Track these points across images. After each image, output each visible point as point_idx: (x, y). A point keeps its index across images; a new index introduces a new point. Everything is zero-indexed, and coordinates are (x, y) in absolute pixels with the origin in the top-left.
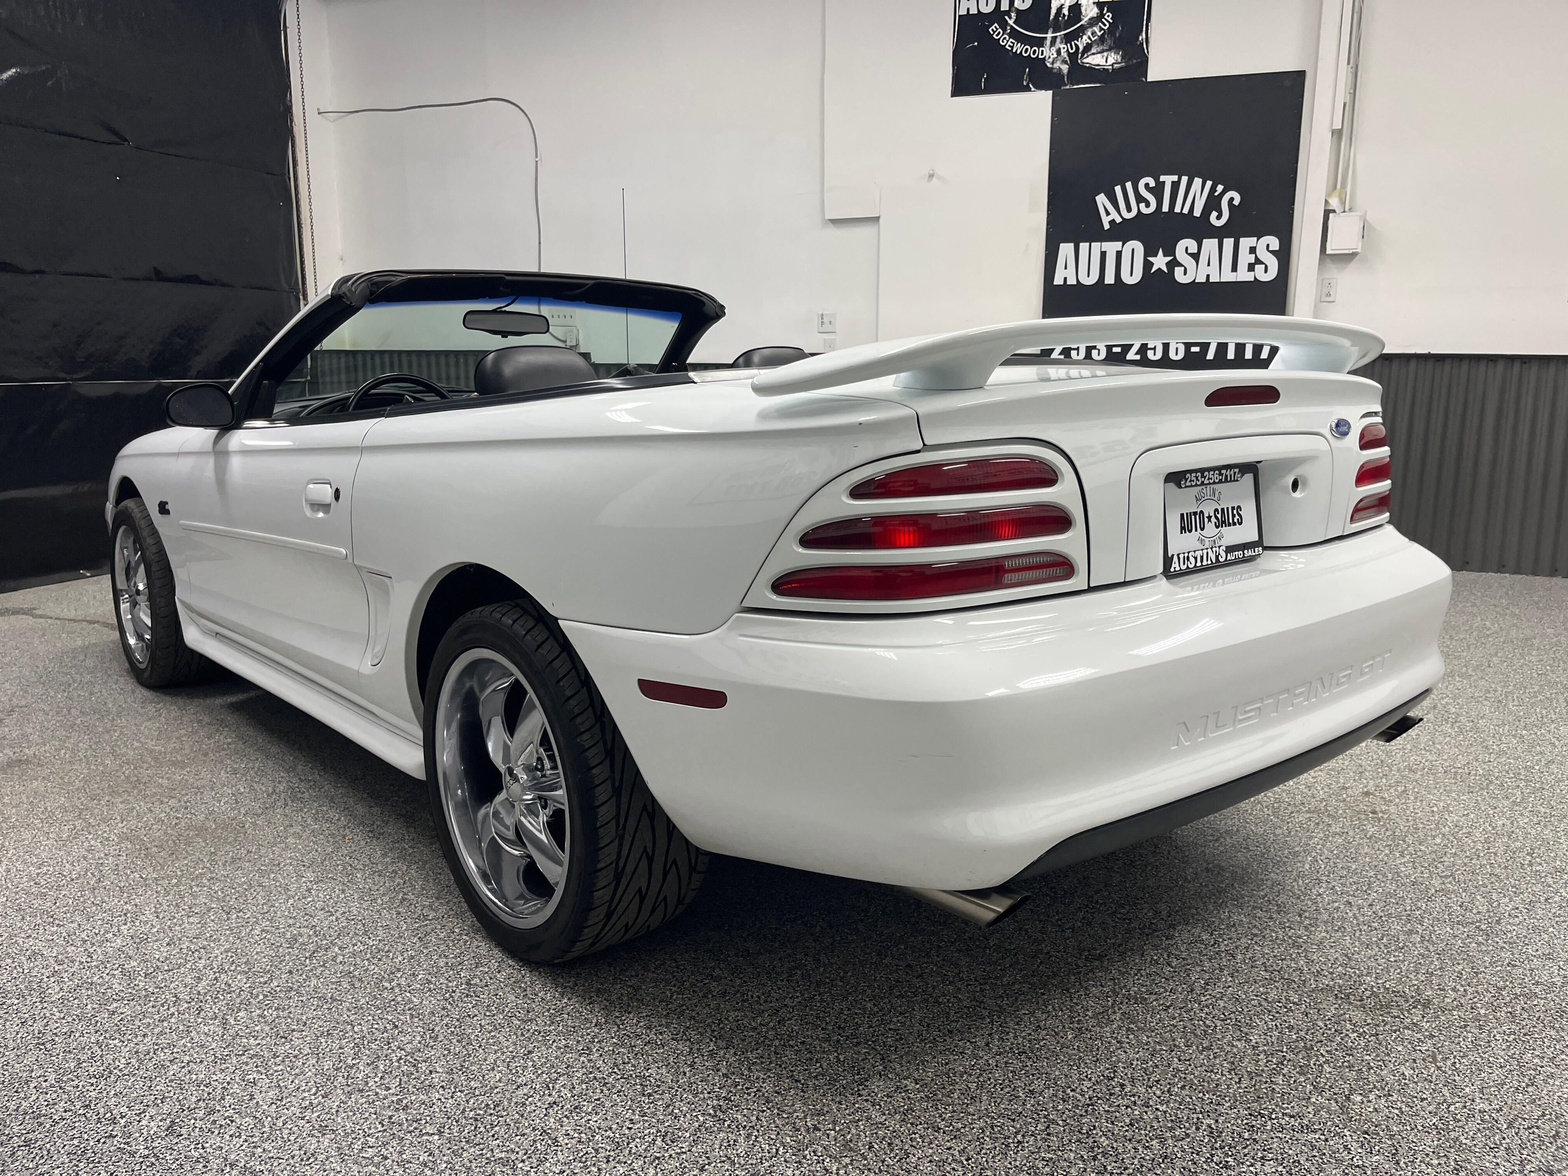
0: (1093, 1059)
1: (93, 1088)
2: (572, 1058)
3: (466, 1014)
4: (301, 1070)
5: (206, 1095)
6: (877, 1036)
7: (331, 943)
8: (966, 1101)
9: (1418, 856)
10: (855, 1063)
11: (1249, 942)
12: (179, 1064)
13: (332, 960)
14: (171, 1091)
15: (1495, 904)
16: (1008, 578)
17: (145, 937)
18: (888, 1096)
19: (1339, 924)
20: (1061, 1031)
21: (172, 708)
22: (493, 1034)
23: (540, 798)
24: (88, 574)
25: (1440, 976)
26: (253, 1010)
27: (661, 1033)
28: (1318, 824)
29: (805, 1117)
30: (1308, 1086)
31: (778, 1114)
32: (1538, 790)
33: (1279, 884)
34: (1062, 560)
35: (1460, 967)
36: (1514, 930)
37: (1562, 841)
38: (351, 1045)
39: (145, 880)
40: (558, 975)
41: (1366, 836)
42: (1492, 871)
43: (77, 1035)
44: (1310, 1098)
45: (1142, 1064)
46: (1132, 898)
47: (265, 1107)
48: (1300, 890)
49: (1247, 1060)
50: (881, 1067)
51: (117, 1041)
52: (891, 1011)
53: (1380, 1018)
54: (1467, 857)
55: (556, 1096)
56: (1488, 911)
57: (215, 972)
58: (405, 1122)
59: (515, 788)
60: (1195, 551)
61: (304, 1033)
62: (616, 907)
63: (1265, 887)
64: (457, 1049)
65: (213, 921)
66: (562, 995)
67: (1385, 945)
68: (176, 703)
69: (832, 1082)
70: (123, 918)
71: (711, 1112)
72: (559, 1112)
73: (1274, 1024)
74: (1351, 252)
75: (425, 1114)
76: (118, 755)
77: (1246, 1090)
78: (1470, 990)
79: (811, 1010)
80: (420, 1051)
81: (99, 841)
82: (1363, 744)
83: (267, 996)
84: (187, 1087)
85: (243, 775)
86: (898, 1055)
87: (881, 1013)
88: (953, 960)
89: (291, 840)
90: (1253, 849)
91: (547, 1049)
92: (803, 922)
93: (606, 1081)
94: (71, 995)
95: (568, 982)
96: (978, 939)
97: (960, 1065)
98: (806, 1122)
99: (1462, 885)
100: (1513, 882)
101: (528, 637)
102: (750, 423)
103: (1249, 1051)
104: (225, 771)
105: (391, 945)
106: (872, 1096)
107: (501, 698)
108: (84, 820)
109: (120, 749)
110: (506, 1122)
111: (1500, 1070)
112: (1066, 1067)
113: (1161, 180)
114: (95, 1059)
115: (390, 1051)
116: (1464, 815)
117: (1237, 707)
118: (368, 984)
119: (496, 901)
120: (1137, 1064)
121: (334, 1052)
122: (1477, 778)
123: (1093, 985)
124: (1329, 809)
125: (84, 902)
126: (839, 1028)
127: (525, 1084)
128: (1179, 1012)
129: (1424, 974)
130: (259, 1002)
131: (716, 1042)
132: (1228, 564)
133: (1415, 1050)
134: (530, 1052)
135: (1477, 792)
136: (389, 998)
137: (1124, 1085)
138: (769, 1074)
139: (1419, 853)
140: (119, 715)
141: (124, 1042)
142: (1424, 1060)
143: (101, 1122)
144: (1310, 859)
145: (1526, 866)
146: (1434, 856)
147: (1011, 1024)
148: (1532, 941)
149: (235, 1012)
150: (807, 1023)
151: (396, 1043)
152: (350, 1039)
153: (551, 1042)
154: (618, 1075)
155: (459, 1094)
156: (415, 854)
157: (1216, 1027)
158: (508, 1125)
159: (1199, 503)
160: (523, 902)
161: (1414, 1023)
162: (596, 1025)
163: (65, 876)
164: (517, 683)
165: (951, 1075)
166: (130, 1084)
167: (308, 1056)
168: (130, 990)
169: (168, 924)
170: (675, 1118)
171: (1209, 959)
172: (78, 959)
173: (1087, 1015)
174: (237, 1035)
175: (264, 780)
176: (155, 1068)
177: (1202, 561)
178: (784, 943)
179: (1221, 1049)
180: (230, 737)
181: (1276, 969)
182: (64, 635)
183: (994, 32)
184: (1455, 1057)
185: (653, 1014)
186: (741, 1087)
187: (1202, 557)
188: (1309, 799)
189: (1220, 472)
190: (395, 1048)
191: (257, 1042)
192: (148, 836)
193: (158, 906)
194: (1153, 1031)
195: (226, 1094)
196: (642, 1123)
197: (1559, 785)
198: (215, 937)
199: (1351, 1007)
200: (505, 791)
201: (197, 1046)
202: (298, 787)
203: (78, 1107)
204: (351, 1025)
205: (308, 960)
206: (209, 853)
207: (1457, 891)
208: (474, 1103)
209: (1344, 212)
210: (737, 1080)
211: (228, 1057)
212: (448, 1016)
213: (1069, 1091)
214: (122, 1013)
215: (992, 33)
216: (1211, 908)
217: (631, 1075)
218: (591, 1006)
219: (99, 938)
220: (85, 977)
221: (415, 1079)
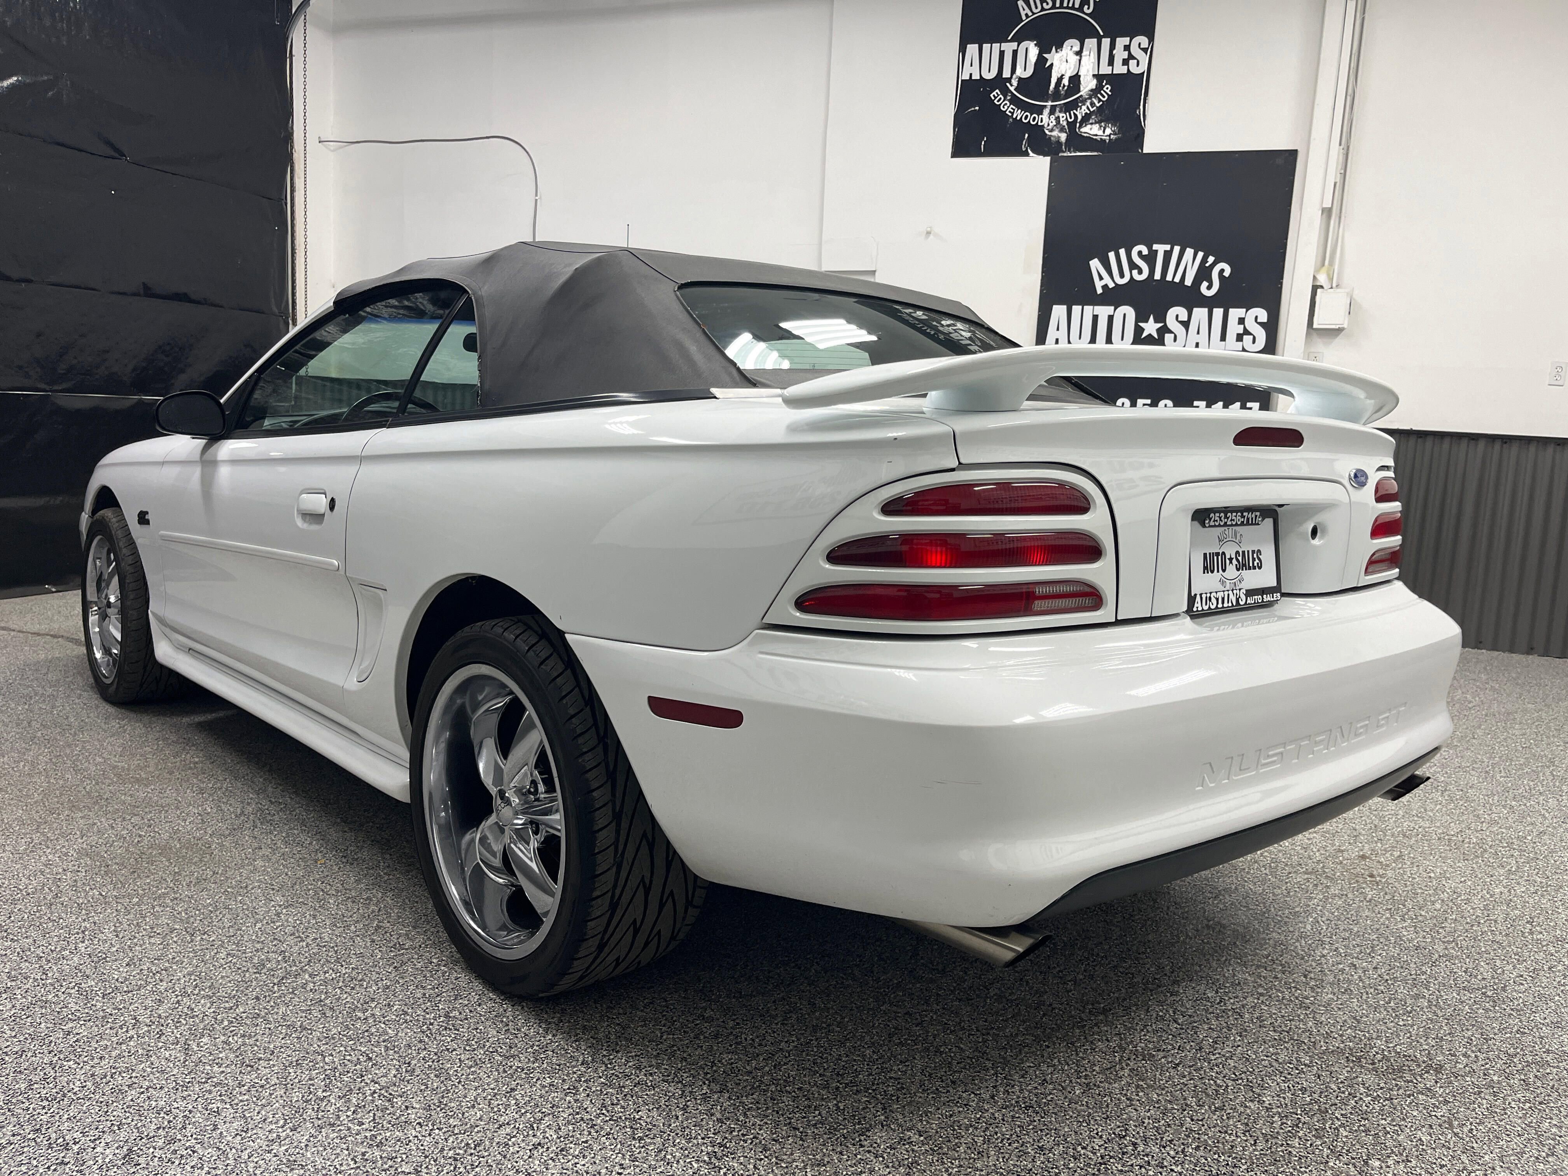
0: (1103, 1116)
1: (44, 1111)
2: (557, 1097)
3: (444, 1048)
4: (268, 1101)
5: (166, 1123)
6: (878, 1084)
7: (301, 969)
8: (973, 1155)
9: (1419, 921)
10: (855, 1112)
11: (1256, 1001)
12: (138, 1089)
13: (302, 987)
14: (128, 1117)
15: (1499, 971)
16: (1038, 605)
17: (104, 956)
18: (891, 1148)
19: (1345, 986)
20: (1068, 1085)
21: (137, 724)
22: (473, 1069)
23: (532, 822)
24: (54, 590)
25: (1450, 1041)
26: (217, 1036)
27: (651, 1074)
28: (1316, 885)
29: (805, 1167)
30: (1325, 1149)
31: (777, 1163)
32: (1532, 859)
33: (1281, 944)
34: (1092, 590)
35: (1470, 1033)
36: (1520, 997)
37: (1560, 911)
38: (321, 1077)
39: (105, 897)
40: (542, 1010)
41: (1365, 899)
42: (1494, 938)
43: (30, 1054)
44: (1327, 1162)
45: (1153, 1122)
46: (1133, 952)
47: (230, 1138)
48: (1303, 950)
49: (1262, 1122)
50: (883, 1117)
51: (72, 1062)
52: (891, 1059)
53: (1393, 1082)
54: (1467, 923)
55: (541, 1137)
56: (1493, 977)
57: (177, 996)
58: (379, 1159)
59: (506, 812)
60: (1216, 592)
61: (271, 1063)
62: (609, 939)
63: (1267, 946)
64: (435, 1084)
65: (175, 942)
66: (546, 1031)
67: (1392, 1009)
68: (141, 720)
69: (832, 1131)
70: (81, 935)
71: (706, 1158)
72: (544, 1154)
73: (1286, 1085)
74: (1337, 327)
75: (401, 1152)
76: (79, 770)
77: (1262, 1152)
78: (1481, 1056)
79: (807, 1055)
80: (395, 1085)
81: (57, 855)
82: (1356, 809)
83: (232, 1022)
84: (145, 1114)
85: (210, 795)
86: (900, 1104)
87: (880, 1061)
88: (953, 1009)
89: (259, 863)
90: (1252, 907)
91: (531, 1087)
92: (797, 965)
93: (594, 1123)
94: (23, 1013)
95: (553, 1018)
96: (979, 989)
97: (965, 1118)
98: (806, 1172)
99: (1465, 951)
100: (1515, 950)
101: (531, 653)
102: (779, 436)
103: (1263, 1113)
104: (192, 790)
105: (365, 974)
106: (875, 1148)
107: (495, 719)
108: (43, 834)
109: (82, 764)
110: (487, 1163)
111: (1518, 1138)
112: (1075, 1123)
113: (1154, 248)
114: (48, 1080)
115: (363, 1084)
116: (1461, 882)
117: (1260, 750)
118: (340, 1013)
119: (479, 930)
120: (1149, 1123)
121: (304, 1083)
122: (1471, 846)
123: (1099, 1040)
124: (1327, 870)
125: (40, 917)
126: (838, 1074)
127: (508, 1124)
128: (1188, 1070)
129: (1434, 1039)
130: (223, 1028)
131: (709, 1086)
132: (1248, 608)
133: (1431, 1116)
134: (513, 1090)
135: (1472, 860)
136: (362, 1028)
137: (1136, 1144)
138: (765, 1120)
139: (1420, 918)
140: (81, 729)
141: (79, 1064)
142: (1440, 1126)
143: (52, 1148)
144: (1311, 920)
145: (1527, 934)
146: (1435, 921)
147: (1016, 1077)
148: (1539, 1009)
149: (198, 1037)
150: (804, 1069)
151: (370, 1076)
152: (321, 1070)
153: (535, 1080)
154: (606, 1116)
155: (437, 1131)
156: (391, 881)
157: (1227, 1086)
158: (489, 1166)
159: (1221, 544)
160: (506, 933)
161: (1427, 1088)
162: (582, 1064)
163: (21, 890)
164: (516, 701)
165: (956, 1128)
166: (84, 1108)
167: (275, 1087)
168: (86, 1011)
169: (128, 943)
170: (668, 1164)
171: (1216, 1017)
172: (32, 976)
173: (1094, 1070)
174: (200, 1062)
175: (232, 801)
176: (112, 1093)
177: (1223, 603)
178: (777, 985)
179: (1234, 1109)
180: (197, 757)
181: (1285, 1029)
182: (26, 648)
183: (995, 98)
184: (1471, 1124)
185: (642, 1054)
186: (737, 1133)
187: (1223, 599)
188: (1305, 860)
189: (1242, 514)
190: (369, 1082)
191: (221, 1069)
192: (109, 853)
193: (118, 925)
194: (1163, 1089)
195: (187, 1122)
196: (632, 1168)
197: (1552, 856)
198: (178, 958)
199: (1363, 1070)
200: (494, 815)
201: (157, 1071)
202: (267, 809)
203: (27, 1131)
204: (322, 1055)
205: (276, 987)
206: (173, 873)
207: (1460, 957)
208: (453, 1142)
209: (1332, 288)
210: (732, 1126)
211: (190, 1085)
212: (425, 1049)
213: (1079, 1148)
214: (77, 1034)
215: (993, 98)
216: (1214, 964)
217: (620, 1118)
218: (577, 1043)
219: (55, 955)
220: (40, 995)
221: (390, 1114)
